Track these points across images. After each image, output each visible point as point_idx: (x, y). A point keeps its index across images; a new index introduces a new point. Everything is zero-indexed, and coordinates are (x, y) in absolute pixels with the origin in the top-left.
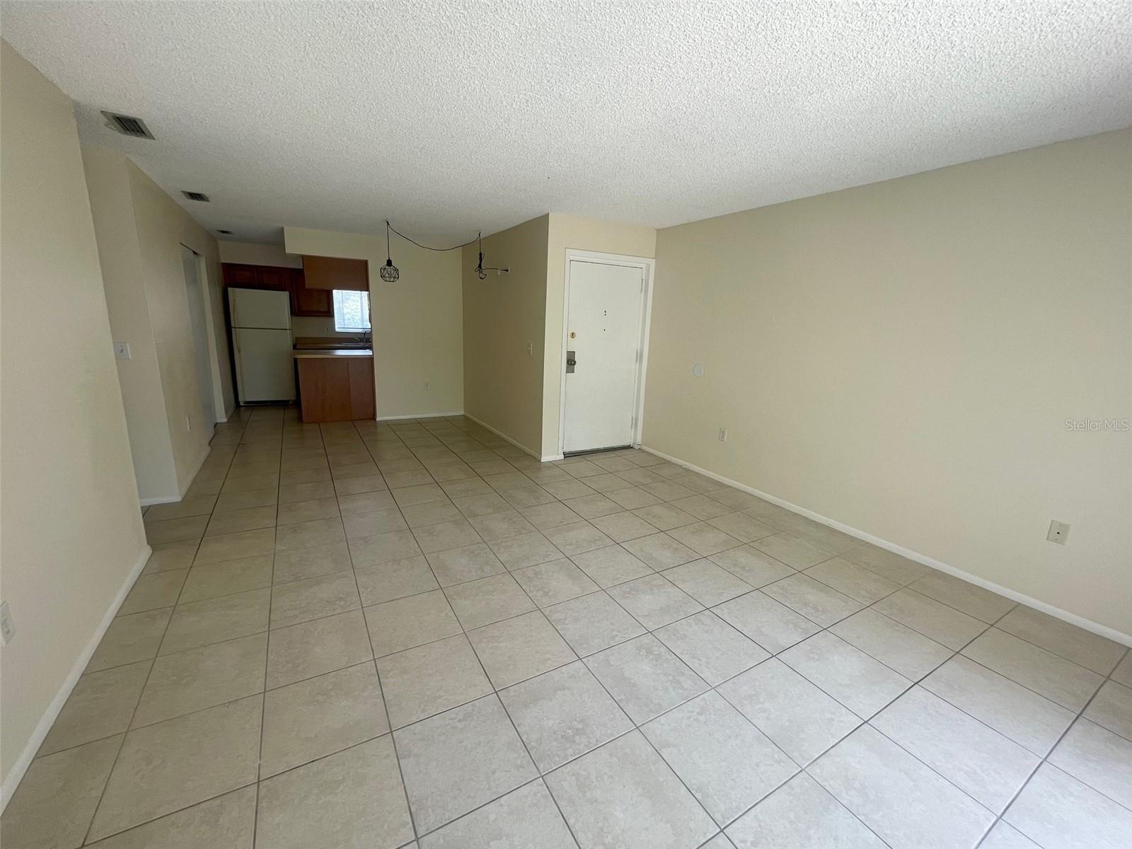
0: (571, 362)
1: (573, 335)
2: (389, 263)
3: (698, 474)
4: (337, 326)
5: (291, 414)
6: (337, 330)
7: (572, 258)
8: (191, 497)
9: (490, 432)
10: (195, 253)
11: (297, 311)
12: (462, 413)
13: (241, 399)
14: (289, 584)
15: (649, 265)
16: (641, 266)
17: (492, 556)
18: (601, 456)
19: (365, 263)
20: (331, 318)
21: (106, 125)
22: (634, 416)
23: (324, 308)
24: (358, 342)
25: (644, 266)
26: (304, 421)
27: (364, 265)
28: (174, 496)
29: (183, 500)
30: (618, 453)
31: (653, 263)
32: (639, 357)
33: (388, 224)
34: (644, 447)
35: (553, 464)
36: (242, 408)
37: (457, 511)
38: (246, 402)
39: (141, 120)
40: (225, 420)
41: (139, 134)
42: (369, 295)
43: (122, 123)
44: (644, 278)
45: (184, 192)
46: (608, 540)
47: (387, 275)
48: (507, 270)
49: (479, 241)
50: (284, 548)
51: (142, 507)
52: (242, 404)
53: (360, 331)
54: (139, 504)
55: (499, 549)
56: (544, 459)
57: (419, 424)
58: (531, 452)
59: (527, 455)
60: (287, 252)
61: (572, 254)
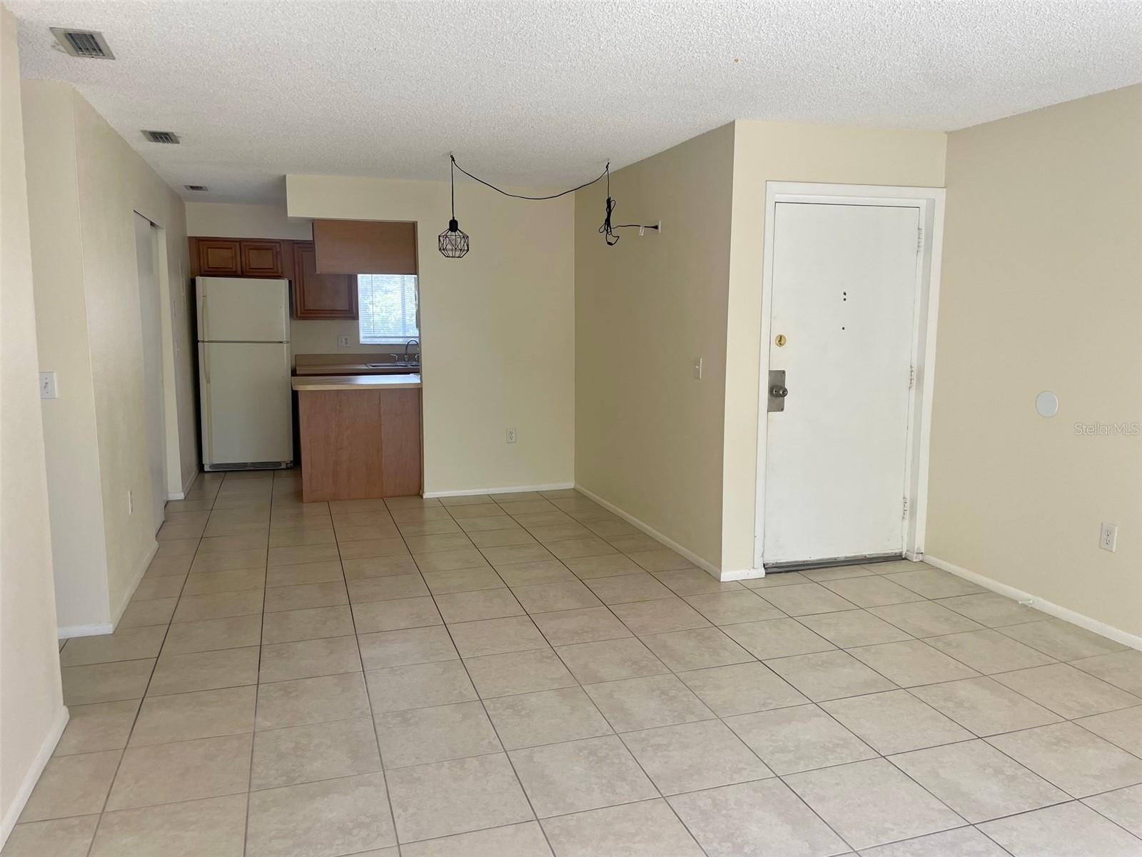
0: (777, 391)
1: (781, 340)
2: (454, 226)
3: (1052, 619)
4: (362, 334)
5: (284, 484)
6: (362, 341)
7: (779, 197)
8: (129, 625)
9: (622, 521)
10: (152, 224)
11: (300, 310)
12: (570, 484)
13: (206, 461)
14: (277, 791)
15: (934, 200)
16: (915, 203)
17: (631, 763)
18: (840, 573)
19: (413, 226)
20: (354, 321)
21: (53, 46)
22: (908, 497)
23: (342, 305)
24: (395, 361)
25: (922, 203)
26: (304, 500)
27: (411, 229)
28: (103, 625)
29: (114, 632)
30: (876, 568)
31: (940, 196)
32: (916, 378)
33: (453, 160)
34: (930, 559)
35: (743, 587)
36: (207, 476)
37: (564, 670)
38: (213, 466)
39: (100, 34)
40: (181, 496)
41: (94, 53)
42: (418, 281)
43: (74, 41)
44: (922, 227)
45: (144, 132)
46: (863, 748)
47: (449, 247)
48: (656, 227)
49: (608, 178)
50: (269, 724)
51: (59, 640)
52: (207, 468)
53: (400, 341)
54: (56, 635)
55: (643, 750)
56: (726, 576)
57: (495, 504)
58: (703, 562)
59: (692, 567)
60: (289, 216)
61: (778, 191)
